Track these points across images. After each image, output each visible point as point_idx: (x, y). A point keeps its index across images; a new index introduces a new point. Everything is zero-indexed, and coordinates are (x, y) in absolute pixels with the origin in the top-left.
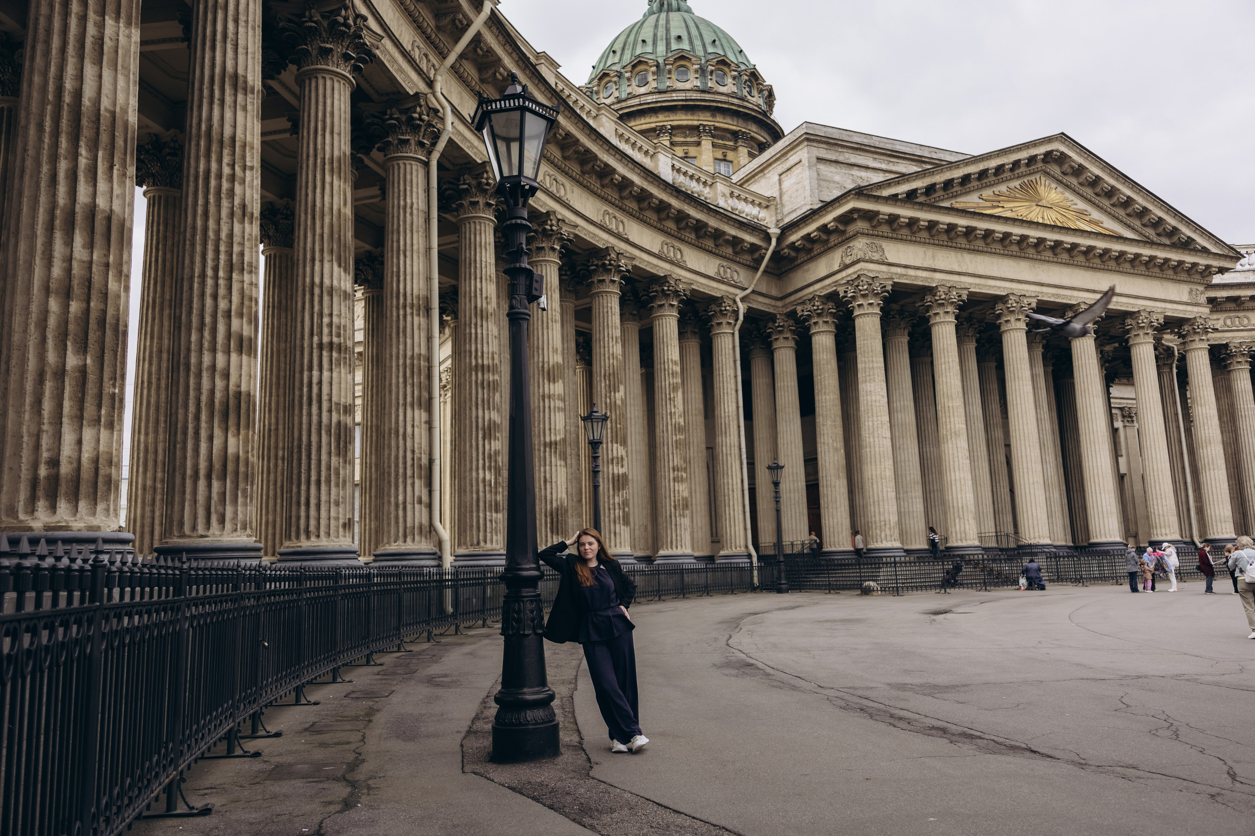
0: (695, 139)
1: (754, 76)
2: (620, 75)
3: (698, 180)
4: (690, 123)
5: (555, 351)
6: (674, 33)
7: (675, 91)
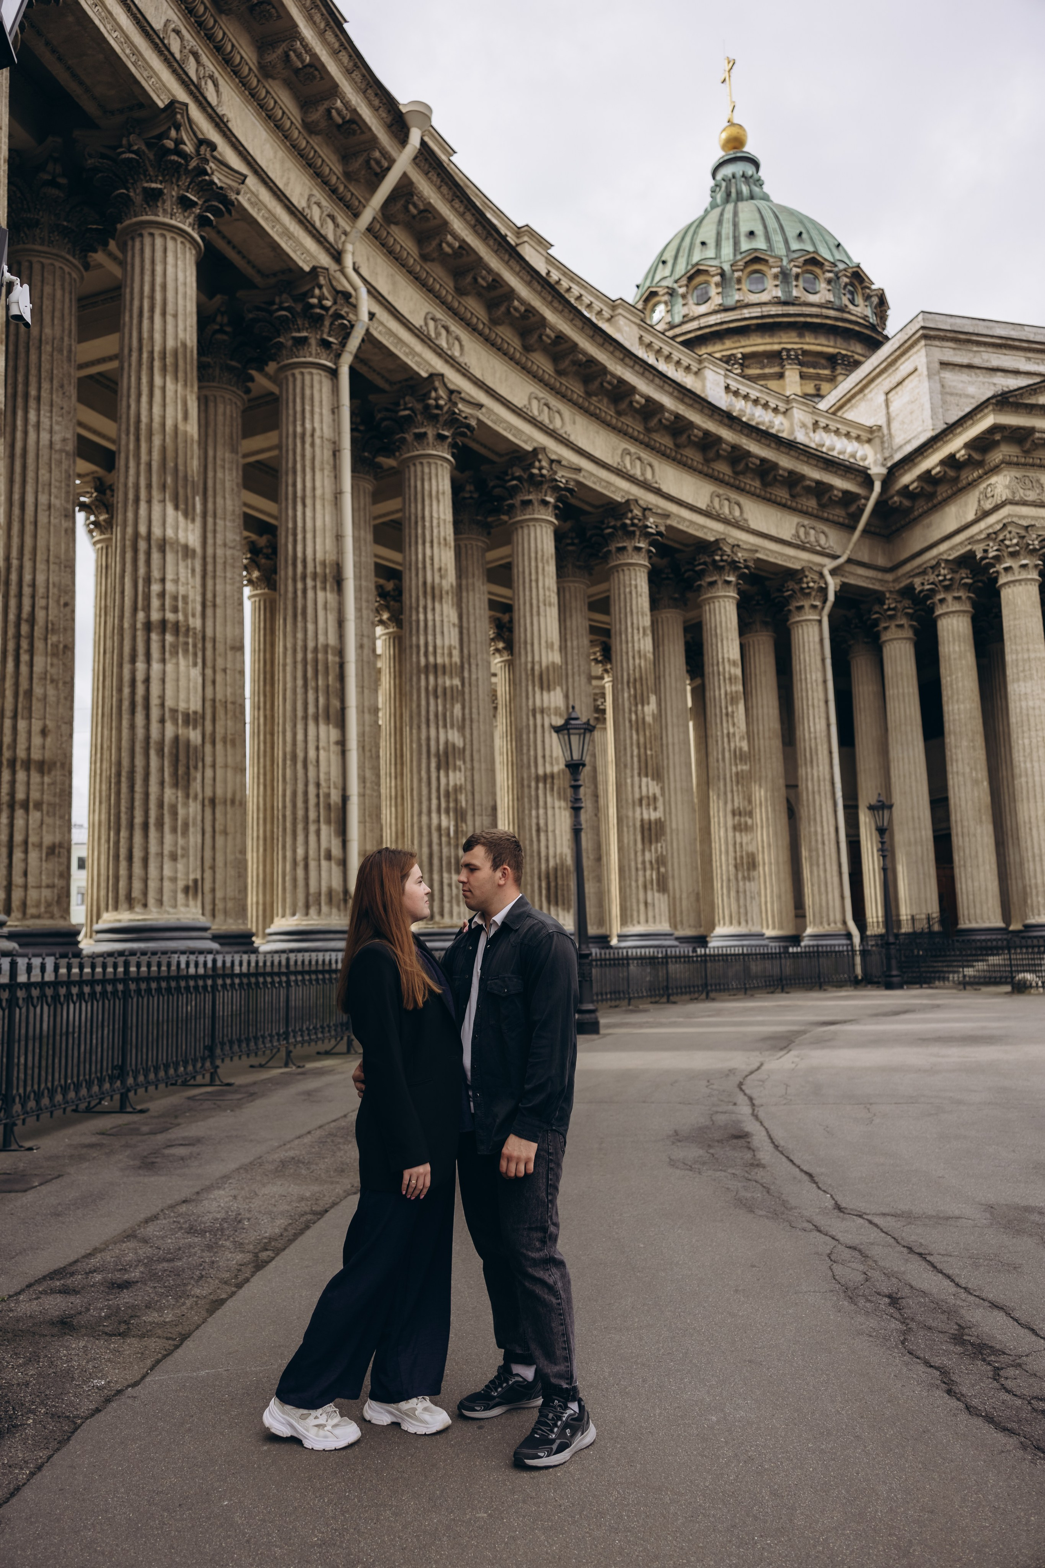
0: (776, 369)
1: (858, 277)
2: (672, 293)
3: (766, 406)
4: (768, 348)
5: (550, 646)
6: (744, 229)
7: (747, 306)
